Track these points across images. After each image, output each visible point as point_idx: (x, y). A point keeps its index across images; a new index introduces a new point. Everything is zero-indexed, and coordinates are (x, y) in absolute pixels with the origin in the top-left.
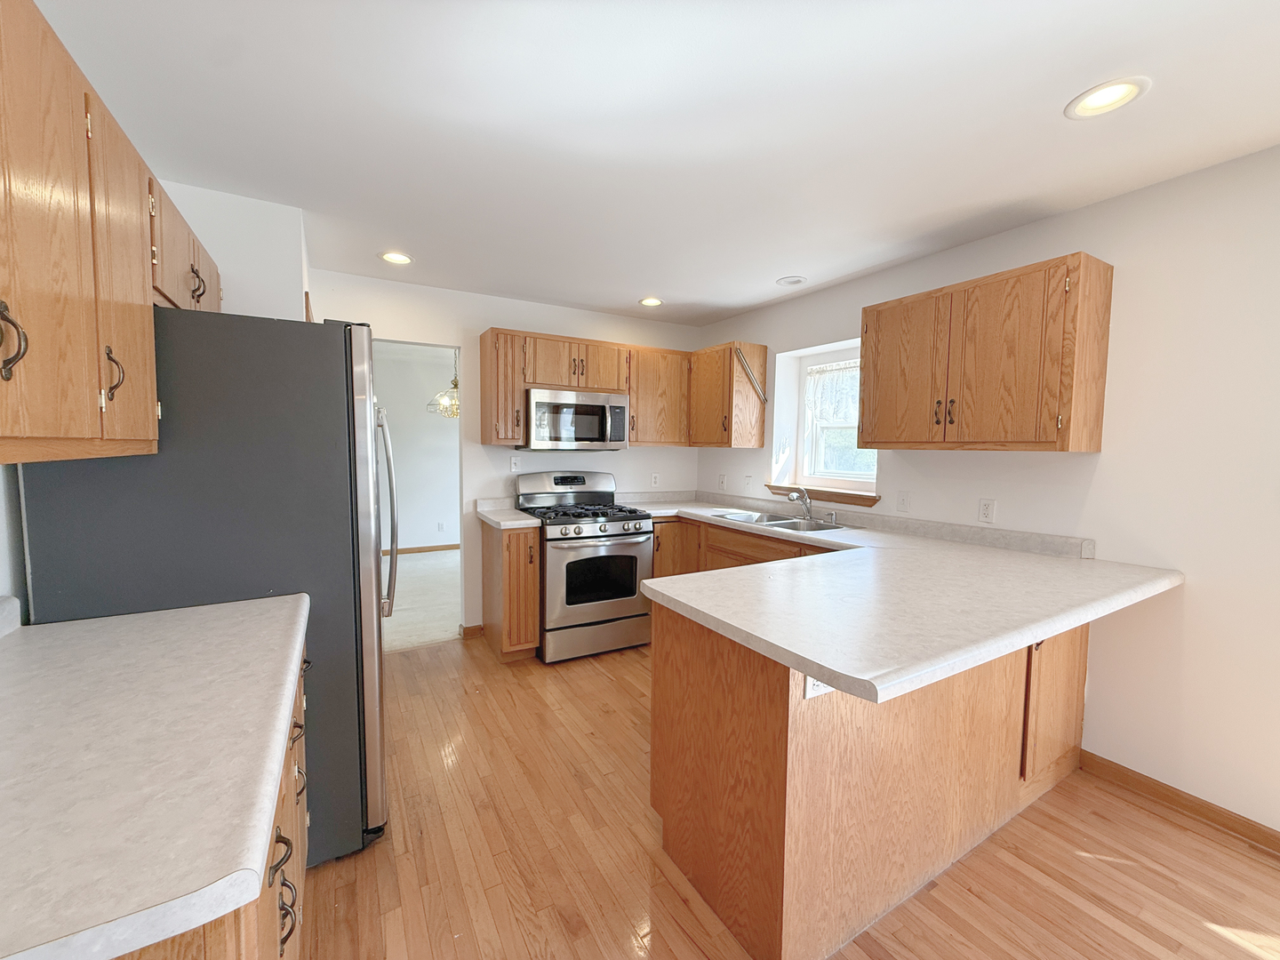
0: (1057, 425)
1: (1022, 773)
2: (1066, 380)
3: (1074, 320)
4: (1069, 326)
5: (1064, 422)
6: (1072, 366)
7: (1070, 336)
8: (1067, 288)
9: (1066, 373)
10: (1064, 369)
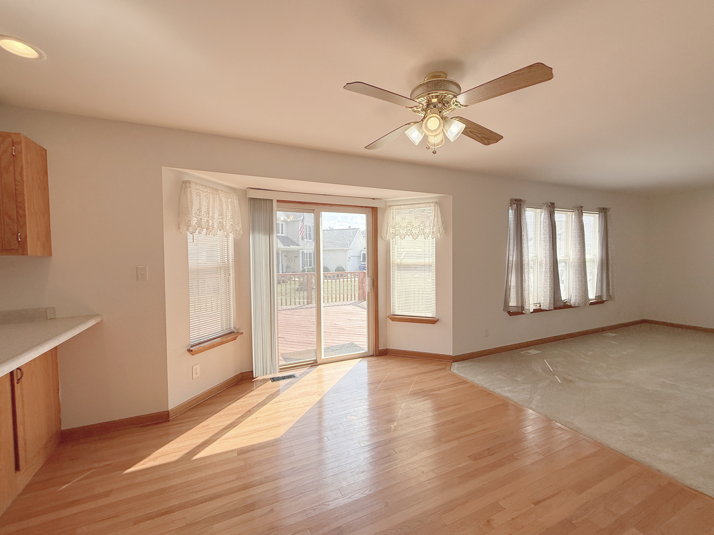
0: (18, 239)
1: (17, 468)
2: (21, 212)
3: (21, 174)
4: (18, 178)
5: (22, 237)
6: (23, 202)
7: (19, 184)
8: (14, 154)
9: (20, 206)
10: (18, 204)
